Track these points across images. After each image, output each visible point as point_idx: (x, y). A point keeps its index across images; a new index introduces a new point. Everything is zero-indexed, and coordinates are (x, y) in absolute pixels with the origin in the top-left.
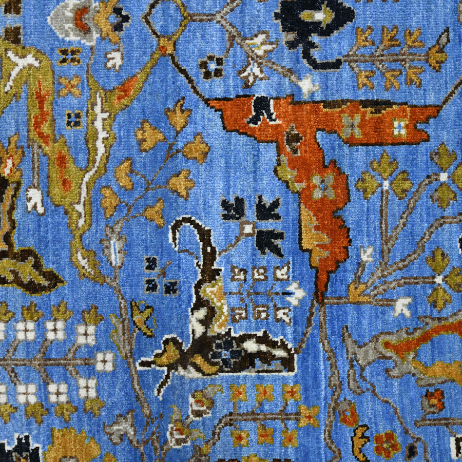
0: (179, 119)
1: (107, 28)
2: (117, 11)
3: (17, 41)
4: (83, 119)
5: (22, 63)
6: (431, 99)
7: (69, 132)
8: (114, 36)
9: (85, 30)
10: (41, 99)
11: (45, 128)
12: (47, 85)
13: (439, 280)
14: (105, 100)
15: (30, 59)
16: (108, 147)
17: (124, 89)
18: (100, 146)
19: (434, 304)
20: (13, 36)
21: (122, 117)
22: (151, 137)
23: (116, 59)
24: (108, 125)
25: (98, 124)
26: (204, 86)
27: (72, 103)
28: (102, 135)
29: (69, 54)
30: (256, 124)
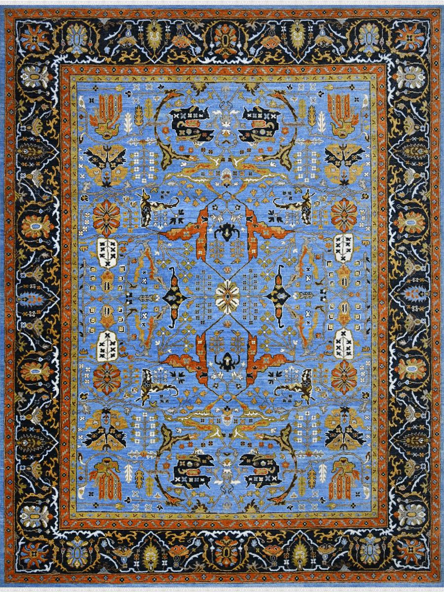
0: (203, 199)
1: (225, 182)
2: (229, 185)
3: (222, 161)
4: (203, 176)
5: (217, 162)
6: (207, 260)
7: (200, 173)
8: (223, 184)
9: (224, 177)
10: (208, 166)
11: (201, 167)
12: (211, 168)
13: (164, 262)
14: (207, 182)
15: (217, 164)
16: (196, 182)
17: (210, 186)
18: (196, 181)
19: (158, 261)
20: (223, 160)
21: (203, 186)
22: (199, 193)
23: (217, 184)
24: (201, 182)
25: (202, 180)
26: (211, 206)
27: (207, 174)
28: (199, 181)
29: (218, 173)
30: (202, 218)
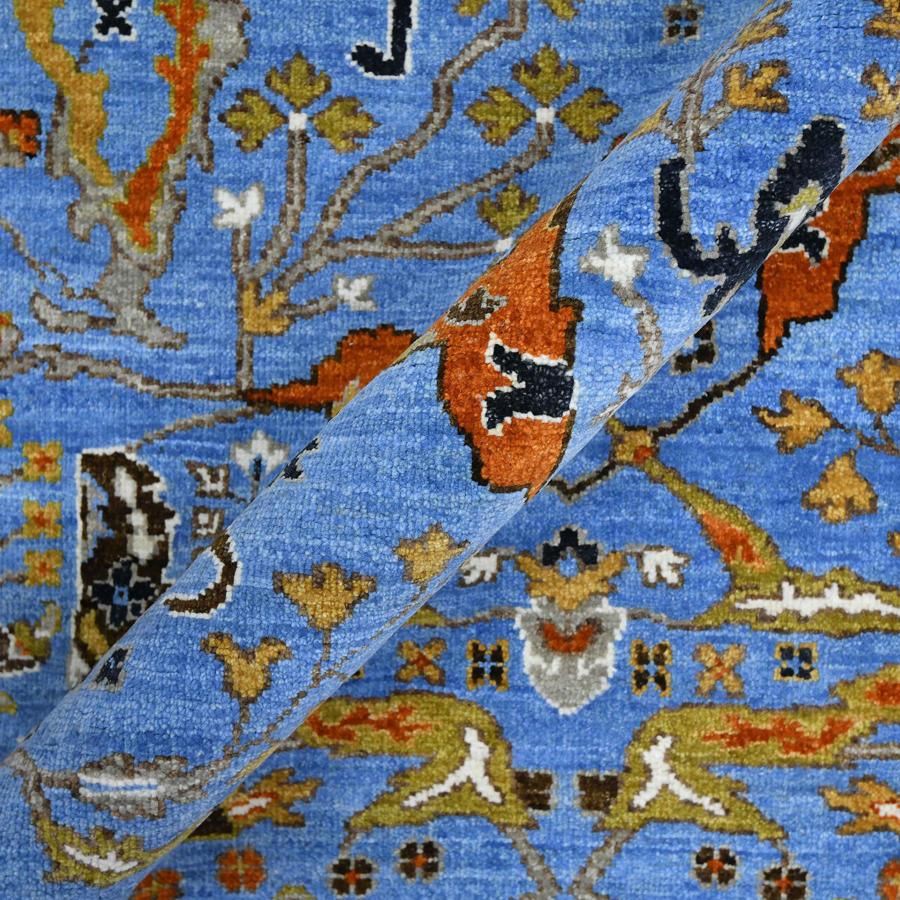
0: (803, 421)
1: (589, 581)
2: (551, 556)
3: (612, 785)
4: (796, 641)
5: (661, 774)
7: (824, 674)
8: (607, 565)
9: (592, 630)
10: (745, 735)
11: (813, 727)
12: (714, 721)
14: (753, 589)
15: (655, 756)
16: (863, 586)
17: (729, 545)
18: (866, 602)
20: (599, 791)
21: (793, 552)
22: (843, 484)
23: (660, 562)
24: (809, 584)
25: (808, 607)
26: (730, 362)
27: (756, 664)
28: (832, 599)
29: (646, 668)
30: (824, 241)
